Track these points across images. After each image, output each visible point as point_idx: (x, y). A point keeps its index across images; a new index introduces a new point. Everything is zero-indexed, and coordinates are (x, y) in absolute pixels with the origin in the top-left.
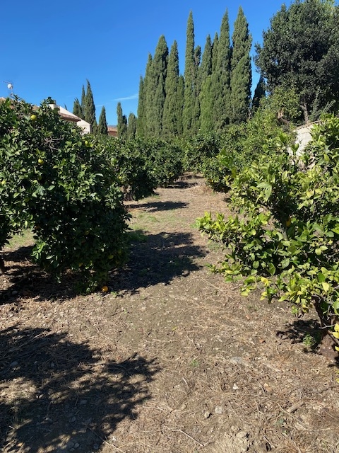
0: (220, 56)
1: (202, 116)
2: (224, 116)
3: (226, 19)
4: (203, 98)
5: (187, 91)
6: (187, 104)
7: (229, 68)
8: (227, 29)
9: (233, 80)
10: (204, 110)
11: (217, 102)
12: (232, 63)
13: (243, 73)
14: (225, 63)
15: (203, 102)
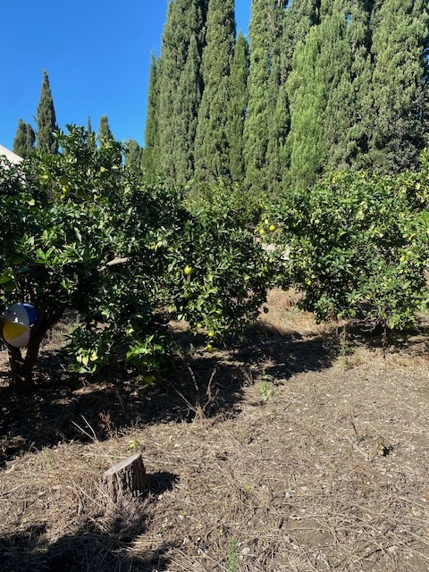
1: (293, 134)
2: (357, 130)
4: (296, 86)
5: (256, 70)
6: (255, 104)
7: (369, 1)
9: (380, 34)
10: (300, 117)
11: (336, 94)
13: (409, 11)
15: (298, 97)
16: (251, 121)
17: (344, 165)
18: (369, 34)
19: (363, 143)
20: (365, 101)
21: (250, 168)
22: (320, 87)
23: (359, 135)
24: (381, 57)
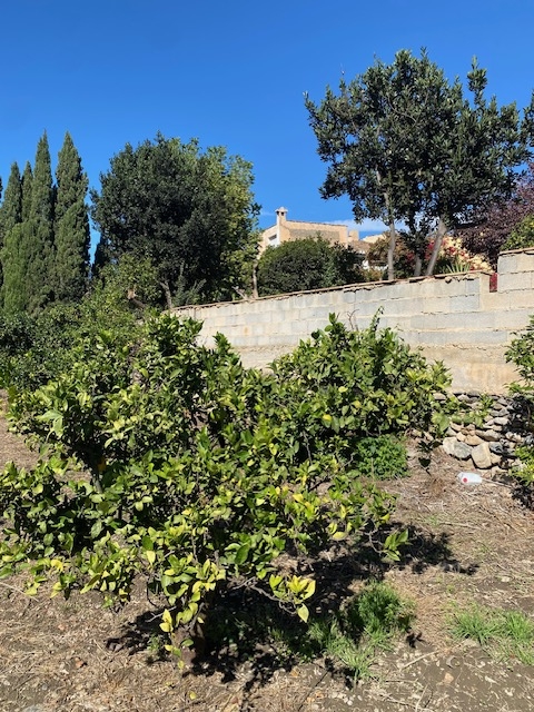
0: (35, 197)
1: (5, 287)
2: (47, 289)
3: (44, 144)
4: (7, 257)
7: (52, 215)
8: (47, 159)
9: (59, 235)
10: (9, 277)
11: (33, 266)
12: (57, 210)
13: (75, 227)
14: (45, 208)
15: (8, 264)
17: (38, 309)
18: (53, 234)
19: (51, 296)
20: (52, 271)
22: (22, 261)
23: (48, 292)
24: (60, 248)
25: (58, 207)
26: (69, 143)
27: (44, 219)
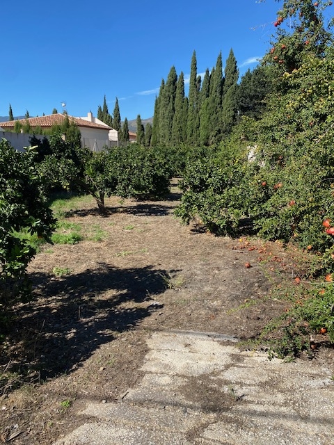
1: (201, 128)
3: (220, 58)
4: (202, 114)
5: (190, 108)
6: (190, 118)
7: (222, 93)
9: (224, 101)
10: (202, 123)
11: (212, 118)
12: (224, 90)
14: (219, 89)
15: (202, 118)
16: (189, 123)
20: (220, 119)
21: (188, 136)
22: (208, 116)
24: (224, 108)
25: (225, 88)
26: (232, 54)
27: (218, 95)
